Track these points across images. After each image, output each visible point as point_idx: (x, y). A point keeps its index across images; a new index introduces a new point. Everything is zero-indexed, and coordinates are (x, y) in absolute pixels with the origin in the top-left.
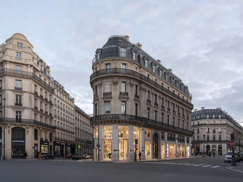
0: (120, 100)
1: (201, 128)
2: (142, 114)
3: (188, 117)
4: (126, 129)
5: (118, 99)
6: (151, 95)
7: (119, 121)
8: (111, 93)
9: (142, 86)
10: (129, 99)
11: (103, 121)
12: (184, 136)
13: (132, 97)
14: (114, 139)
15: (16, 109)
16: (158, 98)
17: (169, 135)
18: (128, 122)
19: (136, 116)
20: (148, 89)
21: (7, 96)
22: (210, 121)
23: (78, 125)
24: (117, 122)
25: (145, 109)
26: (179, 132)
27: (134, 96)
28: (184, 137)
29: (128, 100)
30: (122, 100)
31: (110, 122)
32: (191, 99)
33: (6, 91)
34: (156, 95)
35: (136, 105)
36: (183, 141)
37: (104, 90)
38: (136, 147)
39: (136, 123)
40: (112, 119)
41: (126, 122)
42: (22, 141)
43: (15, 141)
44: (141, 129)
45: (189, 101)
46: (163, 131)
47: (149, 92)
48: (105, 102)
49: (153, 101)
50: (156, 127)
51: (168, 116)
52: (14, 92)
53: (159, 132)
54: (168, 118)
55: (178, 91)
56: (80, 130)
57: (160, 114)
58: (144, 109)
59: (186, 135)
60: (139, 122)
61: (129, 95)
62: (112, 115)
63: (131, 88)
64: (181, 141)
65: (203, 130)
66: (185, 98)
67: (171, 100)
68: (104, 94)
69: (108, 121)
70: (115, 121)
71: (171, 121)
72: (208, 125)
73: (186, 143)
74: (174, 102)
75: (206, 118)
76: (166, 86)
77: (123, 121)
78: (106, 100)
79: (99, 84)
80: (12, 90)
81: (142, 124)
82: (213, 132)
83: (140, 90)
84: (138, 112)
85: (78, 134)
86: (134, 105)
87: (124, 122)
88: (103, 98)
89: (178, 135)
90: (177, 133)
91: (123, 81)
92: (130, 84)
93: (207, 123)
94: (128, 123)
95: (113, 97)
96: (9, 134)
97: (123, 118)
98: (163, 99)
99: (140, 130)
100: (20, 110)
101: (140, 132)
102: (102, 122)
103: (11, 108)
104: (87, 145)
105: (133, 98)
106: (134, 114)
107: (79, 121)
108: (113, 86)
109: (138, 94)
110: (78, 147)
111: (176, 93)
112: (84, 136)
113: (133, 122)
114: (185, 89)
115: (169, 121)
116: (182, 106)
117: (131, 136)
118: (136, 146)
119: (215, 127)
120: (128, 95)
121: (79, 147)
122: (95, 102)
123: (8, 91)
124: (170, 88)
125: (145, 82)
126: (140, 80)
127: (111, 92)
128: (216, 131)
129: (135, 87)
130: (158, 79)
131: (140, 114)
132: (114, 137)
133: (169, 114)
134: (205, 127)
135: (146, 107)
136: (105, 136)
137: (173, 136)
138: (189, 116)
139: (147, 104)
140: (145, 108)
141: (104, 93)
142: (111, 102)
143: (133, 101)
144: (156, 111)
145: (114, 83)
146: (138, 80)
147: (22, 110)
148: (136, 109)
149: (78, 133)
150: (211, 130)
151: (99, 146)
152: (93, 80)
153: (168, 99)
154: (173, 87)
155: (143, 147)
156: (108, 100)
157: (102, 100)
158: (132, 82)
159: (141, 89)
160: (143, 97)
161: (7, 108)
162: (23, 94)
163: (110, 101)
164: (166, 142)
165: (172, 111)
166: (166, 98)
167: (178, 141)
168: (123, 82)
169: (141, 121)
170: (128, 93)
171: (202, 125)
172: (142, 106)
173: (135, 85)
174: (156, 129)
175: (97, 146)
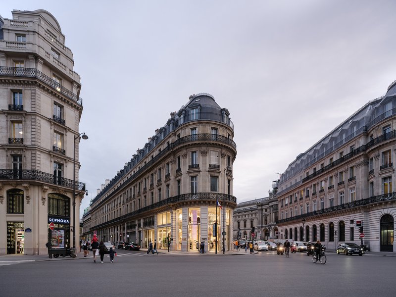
0: (227, 178)
15: (55, 158)
21: (38, 128)
29: (231, 179)
33: (38, 118)
37: (210, 161)
42: (65, 221)
43: (54, 220)
48: (211, 176)
52: (51, 125)
68: (210, 166)
78: (213, 174)
80: (49, 120)
88: (209, 171)
91: (229, 155)
92: (232, 160)
95: (221, 172)
96: (43, 204)
100: (62, 162)
103: (46, 155)
108: (221, 158)
123: (42, 118)
127: (219, 166)
147: (64, 162)
156: (216, 174)
157: (208, 173)
161: (39, 153)
162: (66, 132)
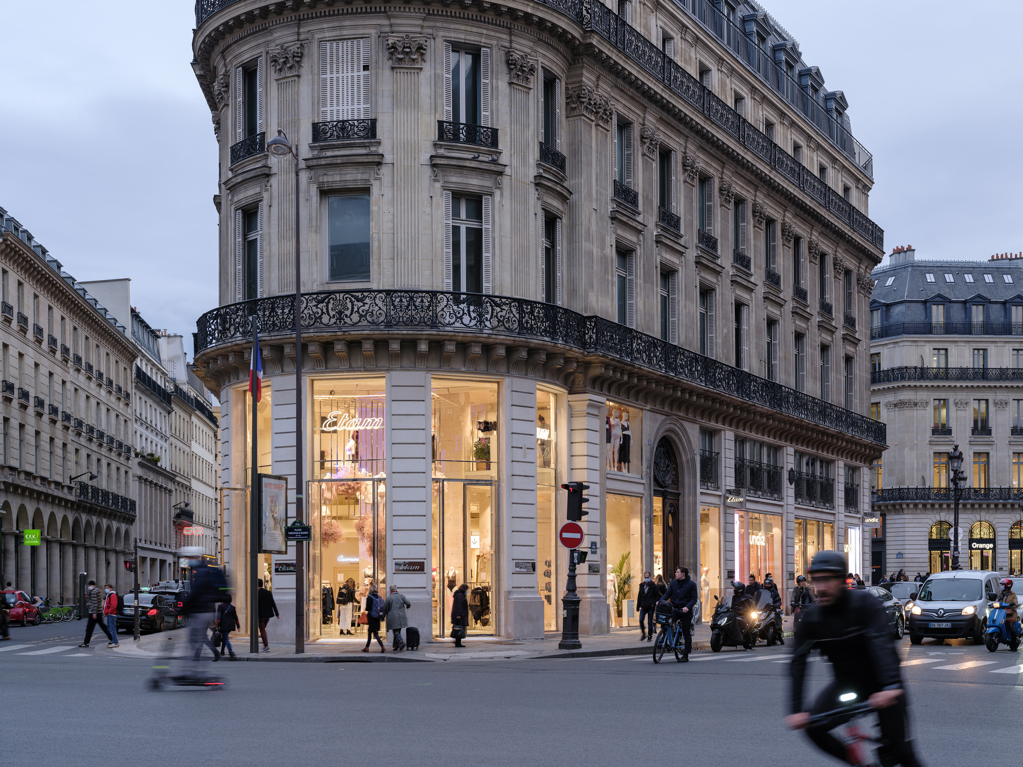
0: (438, 185)
1: (891, 398)
2: (587, 297)
3: (850, 321)
4: (462, 399)
5: (428, 171)
6: (638, 150)
7: (437, 345)
8: (371, 129)
9: (588, 78)
10: (505, 181)
11: (312, 341)
12: (830, 456)
13: (524, 160)
14: (399, 480)
16: (678, 177)
17: (742, 452)
18: (502, 352)
19: (550, 308)
20: (621, 106)
22: (953, 349)
23: (21, 368)
24: (423, 347)
25: (604, 258)
26: (807, 428)
27: (534, 154)
28: (827, 463)
29: (499, 186)
30: (457, 180)
31: (368, 346)
32: (866, 188)
34: (665, 155)
35: (551, 222)
36: (827, 496)
37: (319, 101)
38: (578, 541)
39: (551, 356)
40: (389, 325)
41: (488, 348)
44: (581, 401)
45: (855, 199)
46: (712, 424)
47: (624, 125)
48: (324, 193)
49: (647, 199)
50: (675, 389)
51: (739, 306)
53: (687, 425)
54: (734, 325)
55: (793, 124)
56: (32, 402)
57: (688, 297)
58: (596, 251)
59: (841, 451)
60: (576, 351)
61: (500, 147)
62: (388, 292)
63: (519, 96)
64: (811, 496)
65: (908, 413)
66: (835, 180)
67: (756, 188)
68: (318, 131)
69: (354, 345)
70: (409, 344)
71: (753, 345)
72: (936, 377)
73: (842, 509)
74: (772, 210)
75: (927, 329)
76: (723, 85)
77: (463, 346)
78: (335, 178)
79: (274, 50)
81: (587, 365)
82: (975, 431)
83: (571, 111)
84: (561, 273)
85: (21, 441)
86: (537, 226)
87: (477, 350)
88: (311, 166)
89: (796, 452)
90: (794, 438)
91: (461, 37)
92: (510, 64)
93: (933, 362)
94: (496, 362)
95: (388, 158)
97: (466, 319)
98: (705, 180)
99: (571, 416)
101: (571, 430)
102: (305, 346)
104: (76, 522)
105: (532, 172)
106: (537, 294)
107: (24, 331)
108: (387, 72)
109: (562, 145)
110: (19, 538)
111: (783, 138)
112: (59, 452)
113: (532, 351)
114: (828, 111)
115: (745, 348)
116: (815, 236)
117: (518, 455)
118: (578, 530)
119: (990, 396)
120: (495, 143)
121: (32, 537)
122: (246, 195)
124: (748, 102)
125: (607, 50)
126: (575, 32)
127: (374, 122)
128: (992, 424)
129: (537, 83)
130: (677, 37)
131: (573, 292)
132: (399, 465)
133: (744, 296)
134: (922, 396)
135: (611, 240)
136: (322, 454)
137: (765, 461)
138: (856, 314)
139: (613, 219)
140: (603, 247)
141: (315, 126)
142: (375, 191)
143: (532, 193)
144: (668, 273)
145: (393, 49)
146: (561, 36)
148: (550, 254)
149: (22, 426)
150: (961, 414)
151: (298, 532)
152: (217, 22)
153: (739, 188)
154: (764, 98)
155: (597, 539)
156: (352, 177)
157: (304, 176)
158: (523, 45)
159: (576, 99)
160: (589, 164)
163: (367, 190)
164: (732, 500)
165: (758, 276)
166: (726, 178)
167: (798, 495)
168: (457, 47)
169: (583, 345)
170: (495, 132)
171: (900, 373)
172: (589, 238)
173: (541, 74)
174: (671, 406)
175: (289, 533)
